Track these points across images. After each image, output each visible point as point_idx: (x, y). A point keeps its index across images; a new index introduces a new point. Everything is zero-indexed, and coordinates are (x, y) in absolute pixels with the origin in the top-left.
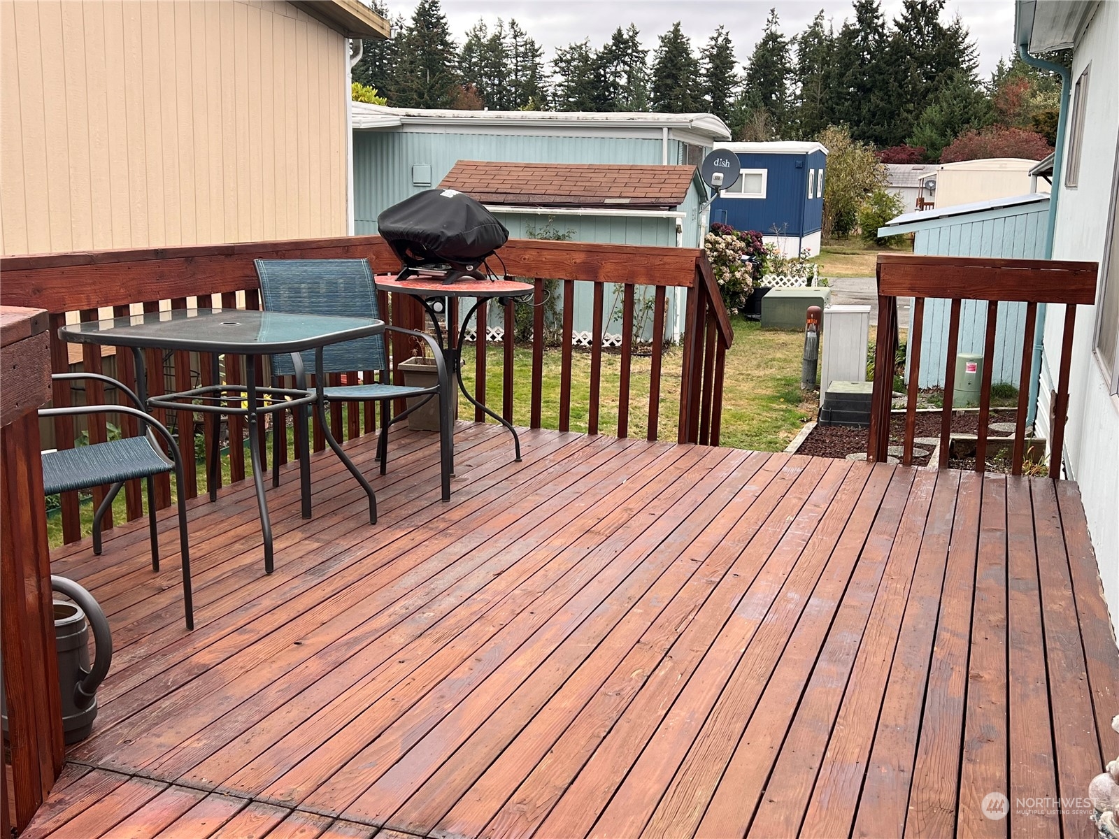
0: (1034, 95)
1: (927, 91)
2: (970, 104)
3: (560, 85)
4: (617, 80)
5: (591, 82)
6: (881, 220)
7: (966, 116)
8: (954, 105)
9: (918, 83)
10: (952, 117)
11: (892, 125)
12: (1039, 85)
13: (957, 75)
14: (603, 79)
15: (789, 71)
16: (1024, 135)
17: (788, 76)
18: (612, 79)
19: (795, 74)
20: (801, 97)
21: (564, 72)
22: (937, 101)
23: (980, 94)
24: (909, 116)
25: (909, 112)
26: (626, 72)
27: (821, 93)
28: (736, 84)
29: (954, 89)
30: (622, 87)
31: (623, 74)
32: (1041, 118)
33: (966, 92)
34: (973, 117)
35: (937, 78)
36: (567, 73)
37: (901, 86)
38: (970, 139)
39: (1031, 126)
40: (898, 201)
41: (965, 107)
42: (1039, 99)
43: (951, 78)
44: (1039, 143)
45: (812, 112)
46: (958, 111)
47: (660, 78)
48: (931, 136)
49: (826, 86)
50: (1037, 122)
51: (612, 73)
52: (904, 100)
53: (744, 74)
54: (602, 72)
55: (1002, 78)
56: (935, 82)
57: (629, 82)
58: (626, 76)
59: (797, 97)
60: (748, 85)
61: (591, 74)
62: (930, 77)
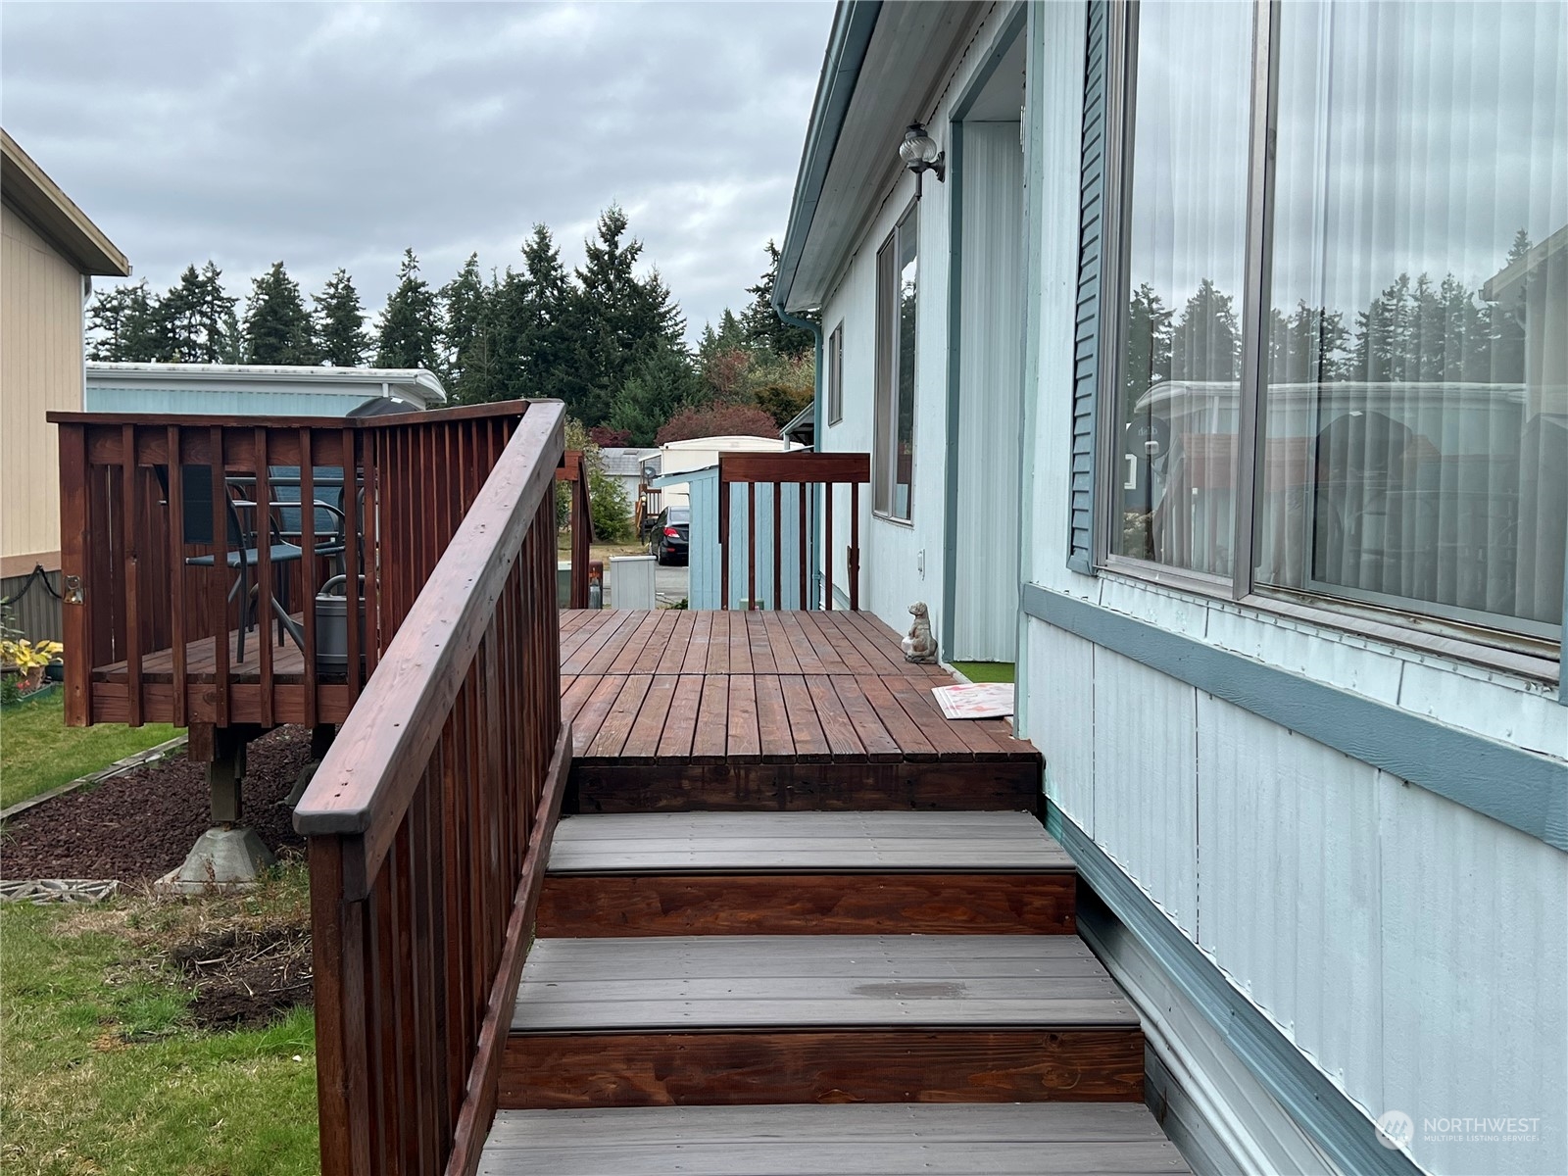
0: (751, 370)
1: (625, 361)
2: (679, 378)
3: (103, 343)
4: (193, 336)
5: (152, 339)
6: (602, 509)
7: (676, 392)
8: (660, 378)
9: (611, 351)
10: (659, 393)
11: (583, 405)
12: (756, 357)
13: (661, 342)
14: (171, 335)
15: (440, 332)
16: (750, 413)
17: (438, 338)
18: (185, 334)
19: (447, 336)
20: (458, 365)
21: (109, 325)
22: (637, 373)
23: (688, 368)
24: (603, 393)
25: (603, 387)
26: (204, 325)
27: (488, 361)
28: (367, 346)
29: (659, 359)
30: (200, 346)
31: (202, 328)
32: (766, 394)
33: (674, 364)
34: (685, 394)
35: (635, 346)
36: (113, 326)
37: (591, 355)
38: (689, 418)
39: (754, 403)
40: (620, 486)
41: (674, 382)
42: (759, 373)
43: (654, 346)
44: (767, 423)
45: (478, 386)
46: (666, 386)
47: (259, 336)
48: (635, 417)
49: (493, 352)
50: (761, 400)
51: (183, 327)
52: (597, 372)
53: (376, 333)
54: (169, 326)
55: (710, 346)
56: (632, 351)
57: (211, 339)
58: (205, 332)
59: (452, 366)
60: (382, 348)
61: (152, 327)
62: (627, 346)
